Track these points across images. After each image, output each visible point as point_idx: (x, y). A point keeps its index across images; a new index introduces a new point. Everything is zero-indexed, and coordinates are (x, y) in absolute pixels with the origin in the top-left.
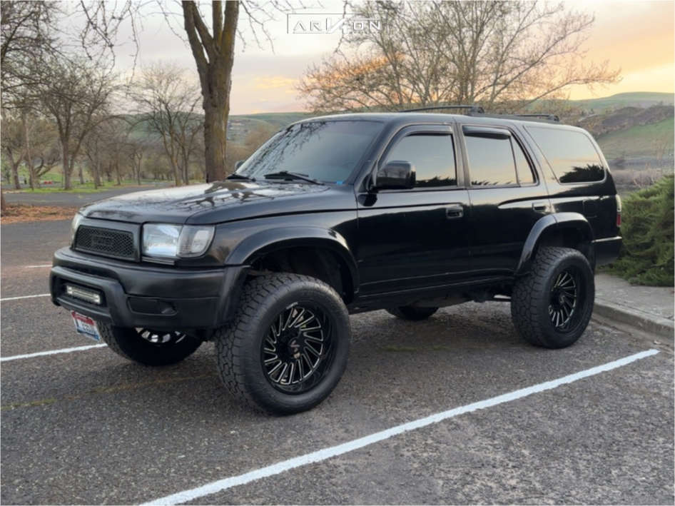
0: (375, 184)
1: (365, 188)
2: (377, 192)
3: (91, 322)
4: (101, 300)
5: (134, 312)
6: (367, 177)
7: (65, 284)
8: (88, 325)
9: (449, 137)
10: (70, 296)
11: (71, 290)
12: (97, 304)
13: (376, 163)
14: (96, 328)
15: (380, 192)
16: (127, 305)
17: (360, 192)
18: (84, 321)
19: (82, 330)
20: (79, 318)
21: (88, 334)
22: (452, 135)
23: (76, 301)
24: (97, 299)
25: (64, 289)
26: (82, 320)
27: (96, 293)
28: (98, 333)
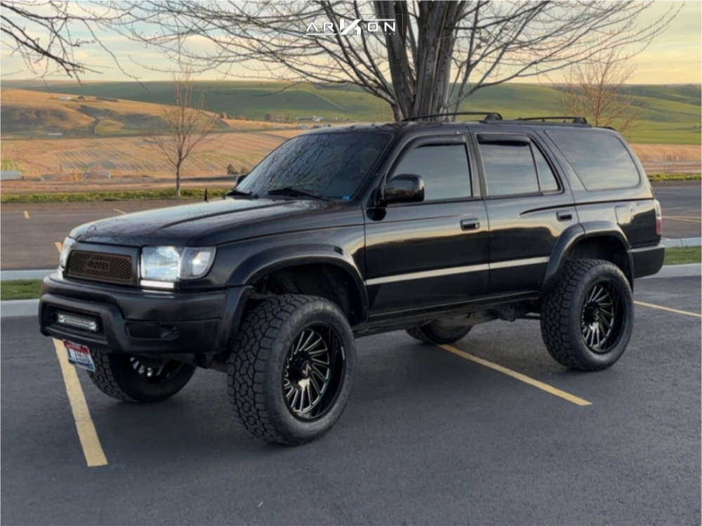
0: (383, 198)
1: (373, 203)
2: (386, 206)
3: (84, 350)
4: (97, 327)
5: (134, 338)
6: (374, 191)
7: (56, 313)
8: (82, 354)
9: (463, 146)
10: (62, 325)
11: (62, 319)
12: (92, 332)
13: (384, 177)
14: (89, 357)
15: (389, 205)
16: (126, 331)
17: (368, 206)
18: (78, 350)
19: (75, 360)
20: (72, 348)
21: (81, 364)
22: (465, 144)
23: (68, 329)
24: (92, 326)
25: (56, 318)
26: (75, 349)
27: (92, 321)
28: (92, 362)
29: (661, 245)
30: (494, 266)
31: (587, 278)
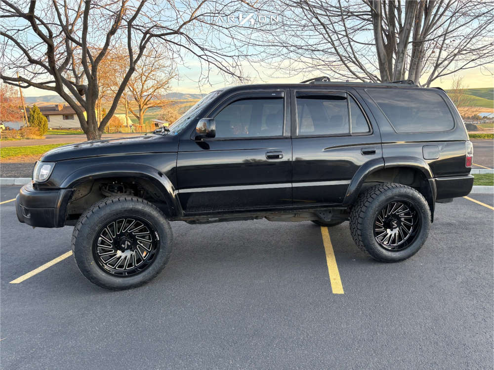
22: (284, 98)
29: (470, 176)
30: (295, 185)
31: (383, 198)
